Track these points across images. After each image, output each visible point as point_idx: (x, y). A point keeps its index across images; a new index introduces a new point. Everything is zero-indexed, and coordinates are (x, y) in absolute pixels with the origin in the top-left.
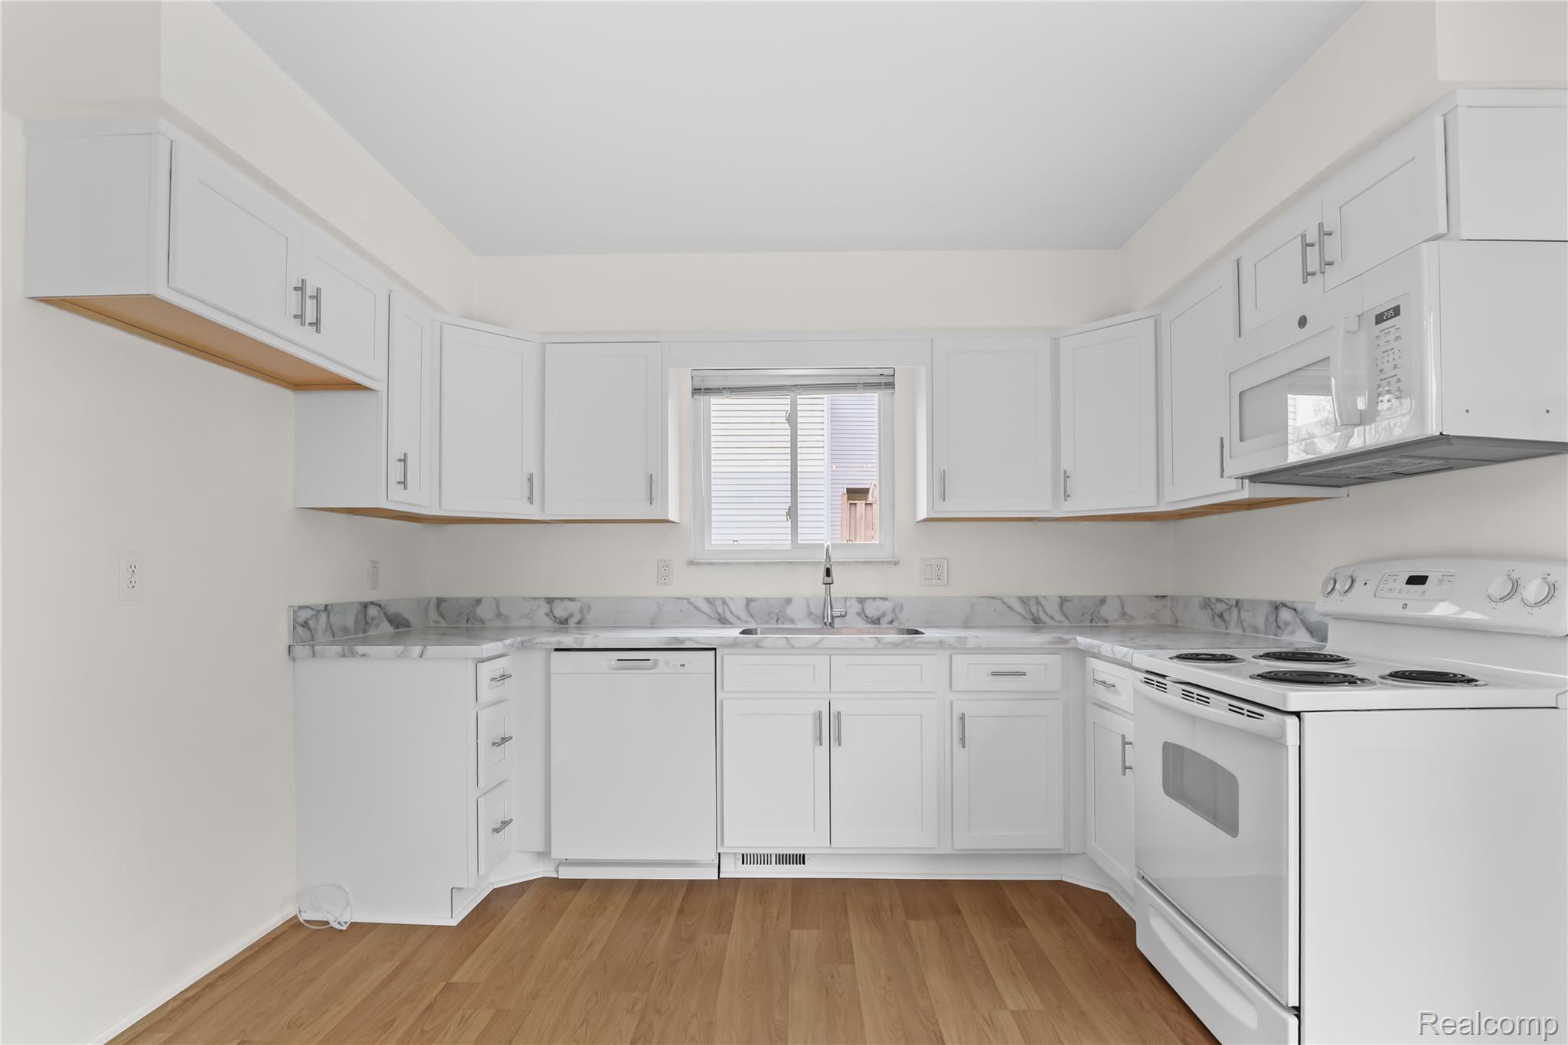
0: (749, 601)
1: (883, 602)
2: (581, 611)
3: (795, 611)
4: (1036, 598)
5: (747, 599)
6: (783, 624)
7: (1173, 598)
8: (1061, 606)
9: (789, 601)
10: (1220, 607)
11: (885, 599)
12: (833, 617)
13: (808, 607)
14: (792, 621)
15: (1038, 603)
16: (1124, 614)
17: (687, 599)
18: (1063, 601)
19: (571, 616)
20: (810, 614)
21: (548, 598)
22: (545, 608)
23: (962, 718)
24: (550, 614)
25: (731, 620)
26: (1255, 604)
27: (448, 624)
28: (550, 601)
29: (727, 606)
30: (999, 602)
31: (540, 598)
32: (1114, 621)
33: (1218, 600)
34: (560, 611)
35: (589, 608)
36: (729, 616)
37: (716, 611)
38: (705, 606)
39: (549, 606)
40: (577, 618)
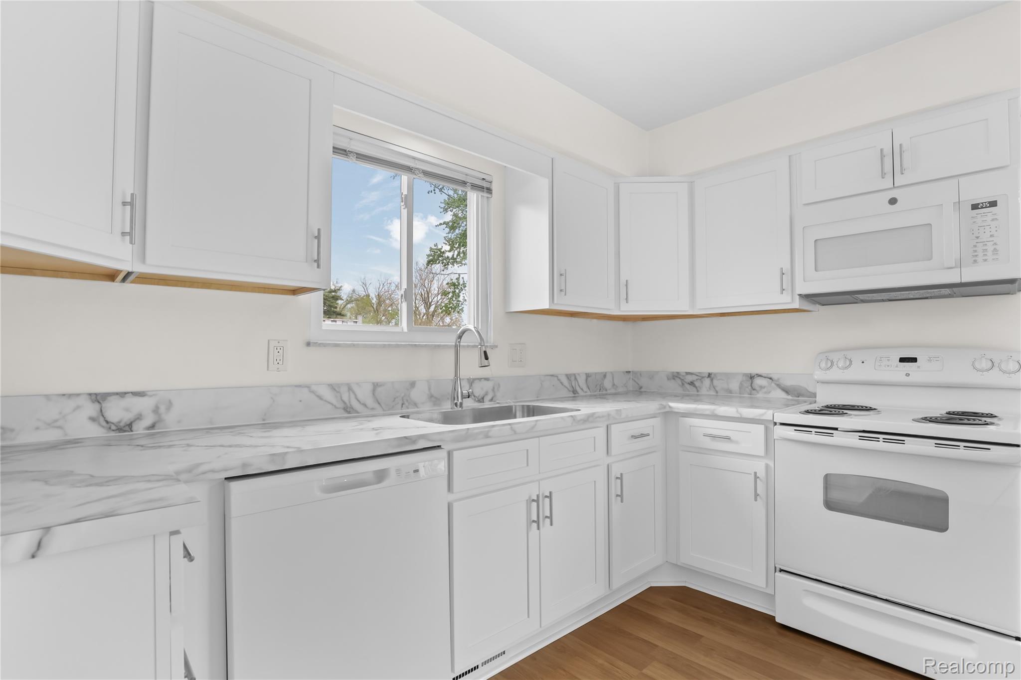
0: (376, 386)
1: (486, 382)
2: (156, 410)
3: (418, 394)
4: (574, 375)
5: (373, 383)
6: (408, 408)
7: (635, 373)
8: (586, 380)
9: (413, 384)
10: (690, 378)
11: (487, 379)
12: (463, 397)
13: (429, 389)
16: (614, 385)
17: (308, 387)
18: (588, 376)
19: (139, 417)
20: (431, 396)
21: (96, 394)
22: (91, 409)
23: (621, 478)
24: (101, 418)
25: (359, 409)
26: (728, 376)
28: (98, 398)
29: (354, 392)
31: (78, 395)
32: (610, 389)
33: (687, 373)
34: (116, 412)
35: (170, 405)
36: (355, 405)
37: (341, 397)
38: (328, 395)
39: (97, 406)
40: (148, 421)
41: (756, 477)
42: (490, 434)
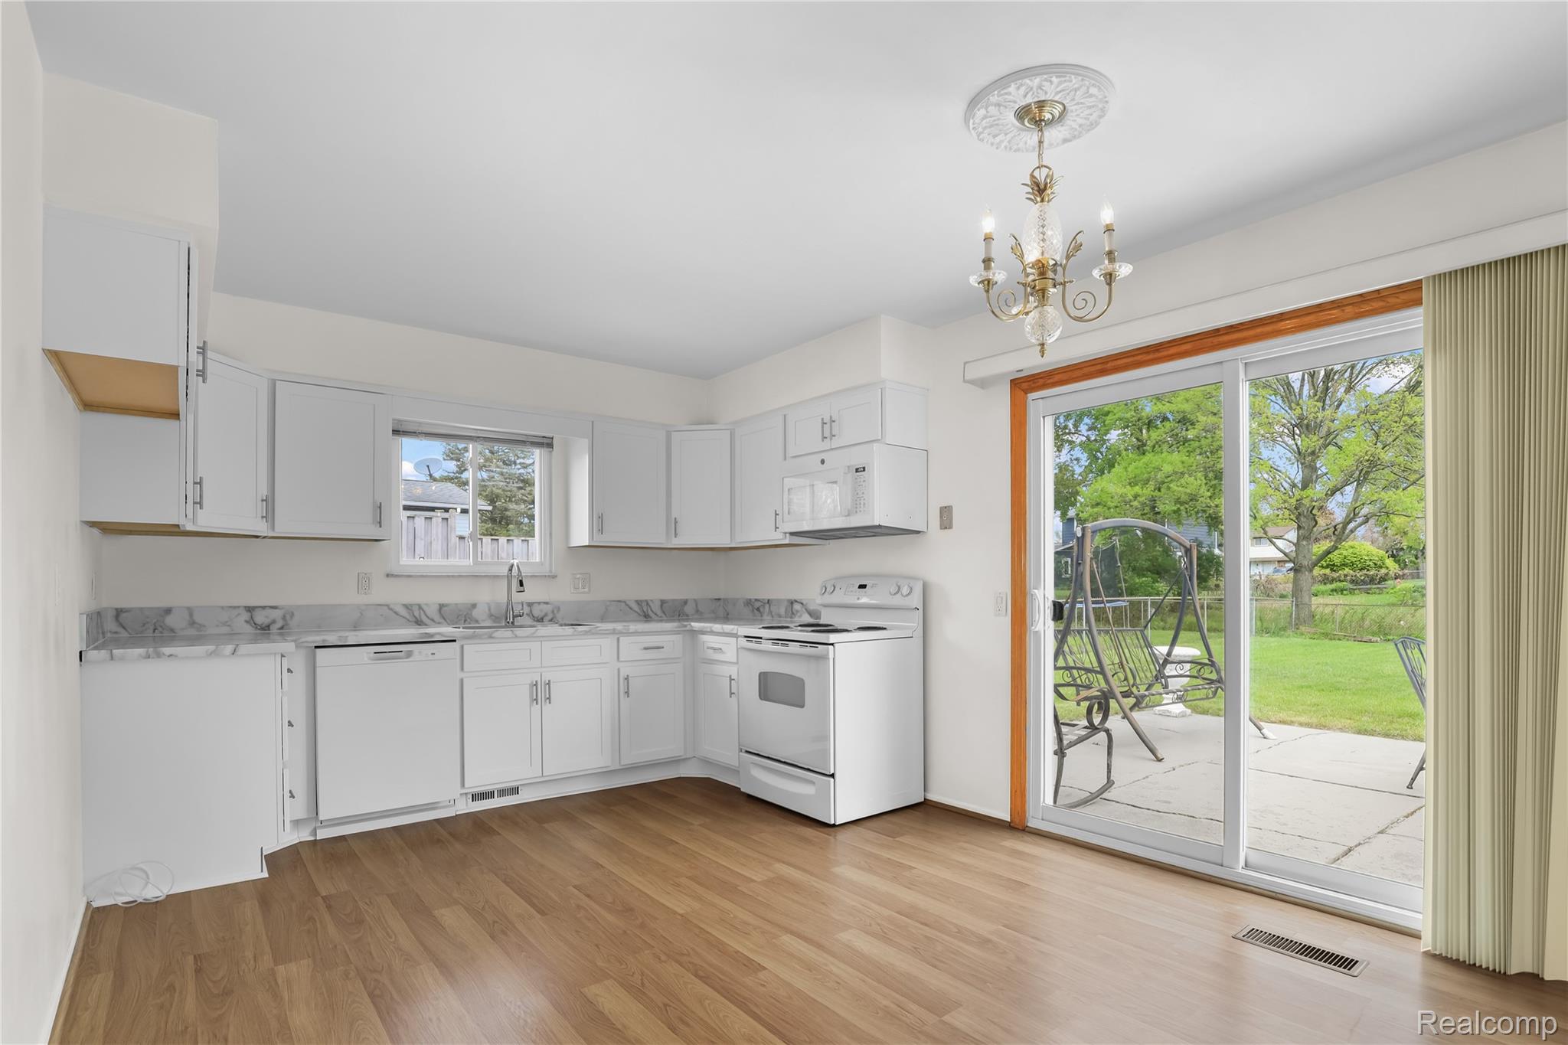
0: (441, 606)
1: (545, 606)
2: (284, 618)
3: (479, 613)
4: (646, 601)
5: (440, 604)
6: (470, 623)
7: (726, 600)
8: (661, 606)
9: (474, 606)
10: (757, 604)
11: (547, 603)
12: (514, 617)
13: (490, 610)
14: (477, 622)
15: (647, 604)
16: (697, 611)
17: (387, 606)
18: (663, 602)
19: (274, 622)
20: (491, 615)
21: (249, 607)
22: (246, 616)
23: (627, 679)
24: (251, 621)
25: (427, 623)
26: (779, 601)
27: (130, 634)
28: (250, 609)
29: (423, 610)
30: (623, 604)
31: (239, 607)
32: (692, 615)
33: (756, 600)
34: (261, 618)
35: (292, 615)
36: (424, 618)
37: (413, 614)
38: (403, 612)
39: (249, 614)
40: (279, 624)
41: (731, 680)
42: (493, 635)
